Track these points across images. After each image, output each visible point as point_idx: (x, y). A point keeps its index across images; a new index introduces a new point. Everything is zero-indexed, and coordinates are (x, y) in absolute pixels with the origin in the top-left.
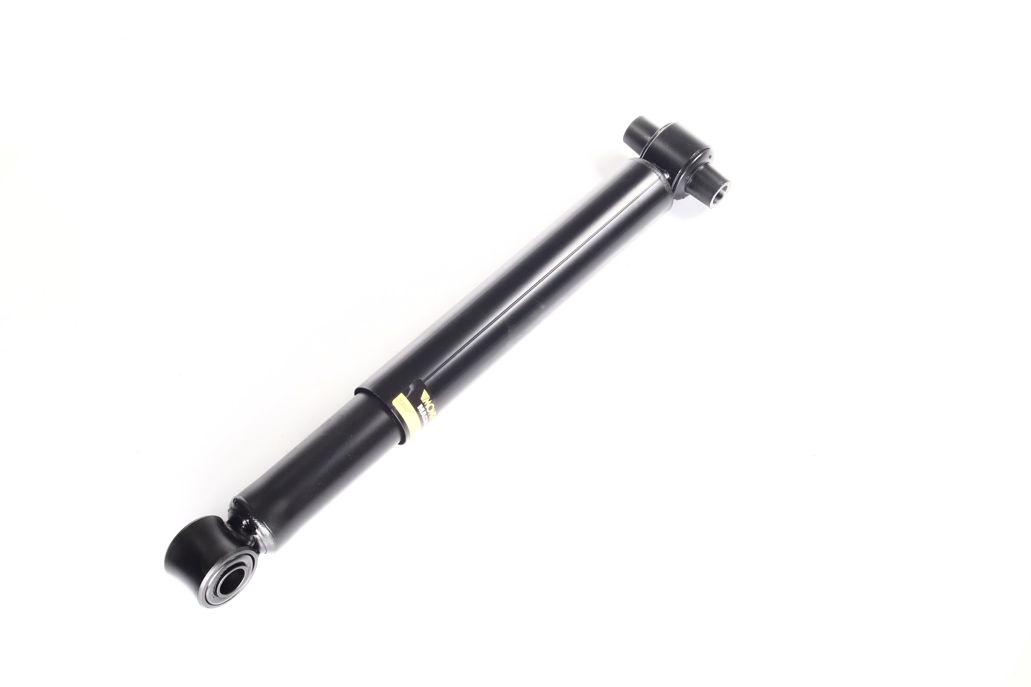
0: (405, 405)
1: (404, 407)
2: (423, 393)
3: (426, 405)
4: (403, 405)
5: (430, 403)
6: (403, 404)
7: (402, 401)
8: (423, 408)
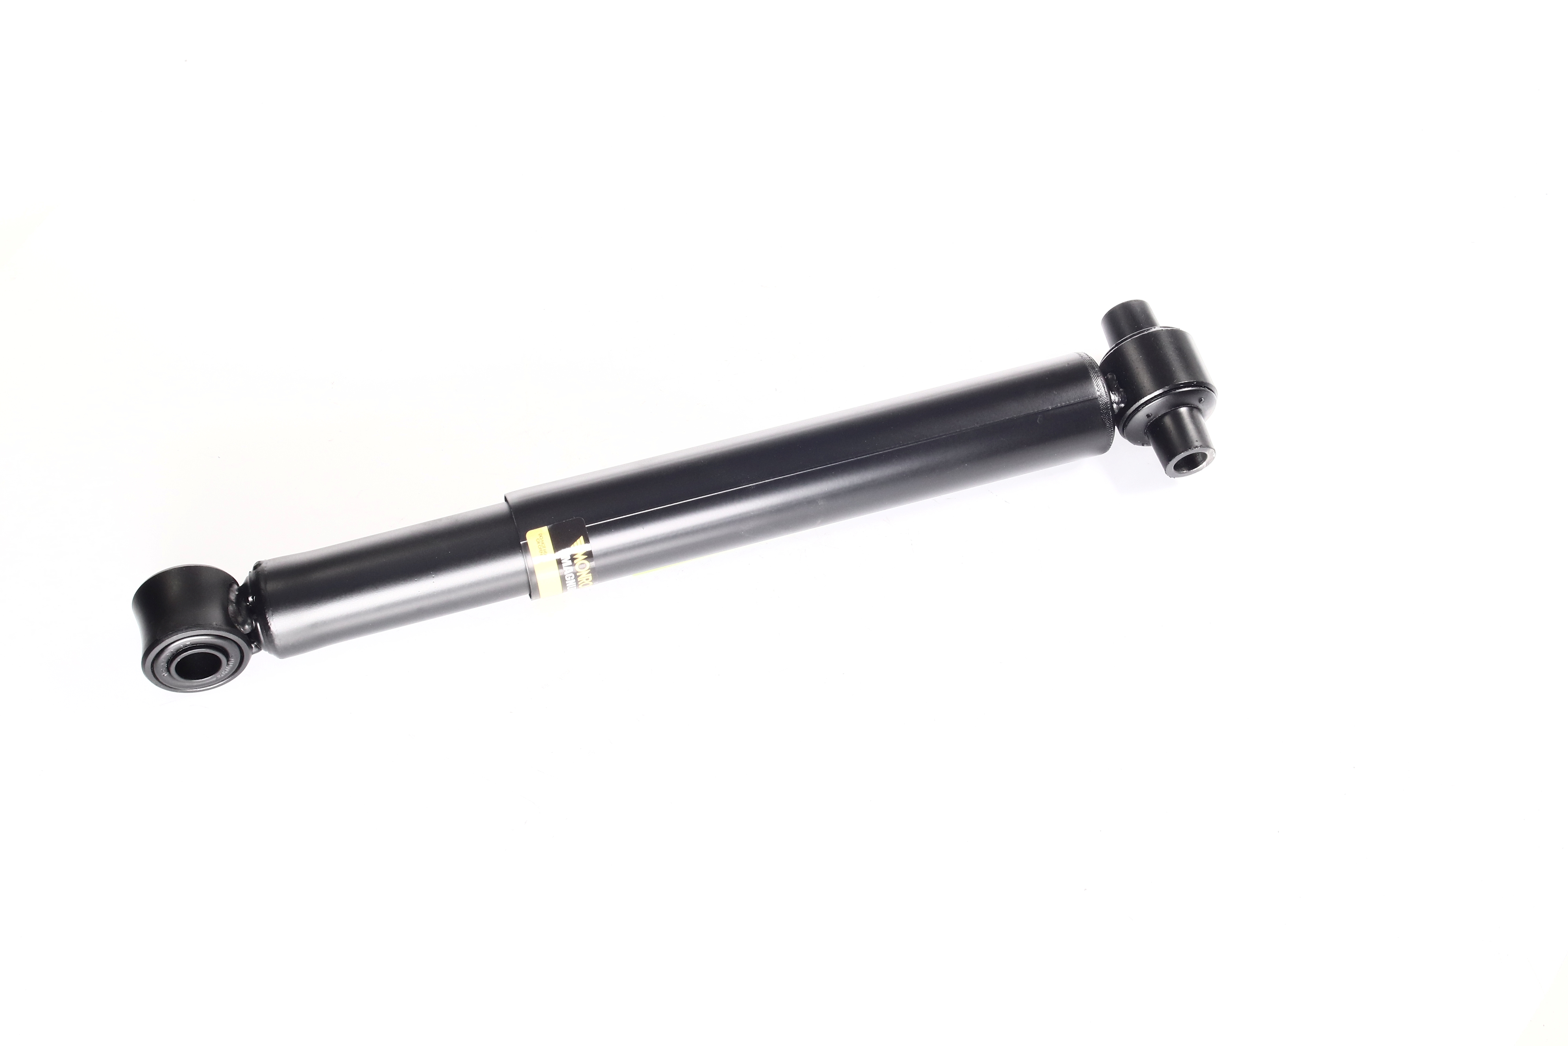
0: (543, 545)
1: (540, 547)
2: (578, 541)
3: (576, 559)
4: (541, 544)
5: (584, 559)
6: (541, 542)
7: (541, 538)
8: (571, 561)
